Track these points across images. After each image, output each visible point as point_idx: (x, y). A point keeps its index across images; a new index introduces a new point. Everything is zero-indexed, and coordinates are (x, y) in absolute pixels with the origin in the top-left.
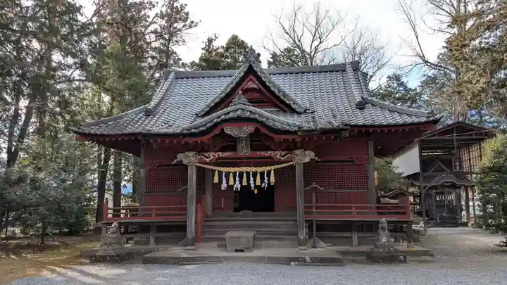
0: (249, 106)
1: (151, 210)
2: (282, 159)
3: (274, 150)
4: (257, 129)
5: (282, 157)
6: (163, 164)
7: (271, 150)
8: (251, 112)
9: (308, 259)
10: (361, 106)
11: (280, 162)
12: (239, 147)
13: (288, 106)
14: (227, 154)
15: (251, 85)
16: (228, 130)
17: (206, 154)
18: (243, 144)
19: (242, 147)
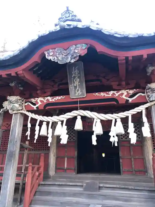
2: (130, 100)
3: (118, 90)
4: (91, 50)
5: (131, 97)
7: (114, 90)
12: (71, 88)
14: (58, 98)
16: (51, 56)
17: (33, 100)
18: (77, 83)
19: (75, 87)
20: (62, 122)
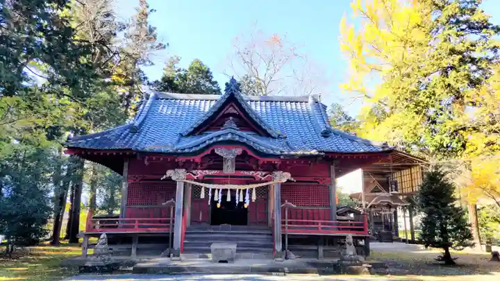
0: (238, 130)
1: (134, 222)
2: (263, 178)
3: (256, 170)
4: (244, 153)
5: (263, 176)
6: (145, 178)
7: (253, 170)
8: (240, 136)
9: (286, 269)
10: (326, 134)
11: (261, 181)
12: (225, 167)
13: (265, 131)
14: (213, 172)
15: (231, 110)
16: (218, 151)
17: (194, 172)
18: (229, 163)
19: (228, 166)
20: (219, 190)
